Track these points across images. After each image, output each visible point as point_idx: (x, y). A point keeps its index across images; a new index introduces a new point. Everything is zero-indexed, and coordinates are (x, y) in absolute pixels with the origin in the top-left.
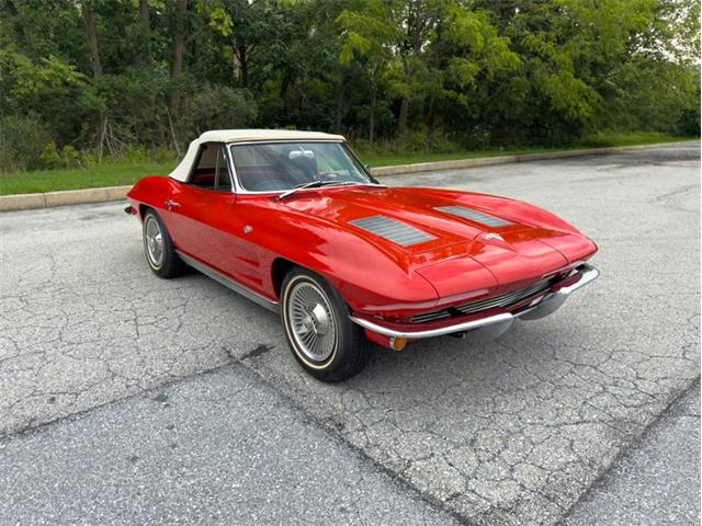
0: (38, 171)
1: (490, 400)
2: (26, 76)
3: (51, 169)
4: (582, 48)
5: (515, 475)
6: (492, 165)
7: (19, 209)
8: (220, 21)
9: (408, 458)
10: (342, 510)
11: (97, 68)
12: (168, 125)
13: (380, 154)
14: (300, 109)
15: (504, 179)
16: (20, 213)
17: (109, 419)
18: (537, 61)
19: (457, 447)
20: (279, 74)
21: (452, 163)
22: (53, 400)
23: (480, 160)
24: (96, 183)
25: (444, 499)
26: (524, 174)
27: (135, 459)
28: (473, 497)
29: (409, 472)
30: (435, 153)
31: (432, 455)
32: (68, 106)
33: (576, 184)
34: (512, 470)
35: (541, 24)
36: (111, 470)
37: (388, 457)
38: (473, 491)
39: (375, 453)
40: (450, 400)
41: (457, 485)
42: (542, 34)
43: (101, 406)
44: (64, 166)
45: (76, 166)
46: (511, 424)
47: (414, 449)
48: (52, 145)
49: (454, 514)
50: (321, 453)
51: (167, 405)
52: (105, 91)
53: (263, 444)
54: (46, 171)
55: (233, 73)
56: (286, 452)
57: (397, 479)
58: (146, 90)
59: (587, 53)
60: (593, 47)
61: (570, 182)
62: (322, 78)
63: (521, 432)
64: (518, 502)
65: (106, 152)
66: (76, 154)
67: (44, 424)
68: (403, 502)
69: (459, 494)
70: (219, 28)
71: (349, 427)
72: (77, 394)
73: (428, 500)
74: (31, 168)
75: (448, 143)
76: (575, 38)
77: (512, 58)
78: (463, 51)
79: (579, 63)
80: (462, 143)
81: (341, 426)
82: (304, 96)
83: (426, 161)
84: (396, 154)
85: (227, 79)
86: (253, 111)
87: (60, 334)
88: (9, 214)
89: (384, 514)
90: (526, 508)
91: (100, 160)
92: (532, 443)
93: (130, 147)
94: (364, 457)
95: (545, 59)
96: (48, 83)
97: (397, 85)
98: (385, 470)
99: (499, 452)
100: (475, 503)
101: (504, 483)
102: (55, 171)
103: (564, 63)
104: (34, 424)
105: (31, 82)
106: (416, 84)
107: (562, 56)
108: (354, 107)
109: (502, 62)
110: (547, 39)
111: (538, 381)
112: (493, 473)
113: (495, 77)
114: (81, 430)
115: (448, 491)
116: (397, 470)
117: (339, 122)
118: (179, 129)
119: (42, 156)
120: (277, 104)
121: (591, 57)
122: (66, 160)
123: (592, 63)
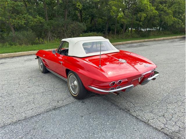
0: (34, 45)
1: (165, 105)
2: (31, 21)
3: (37, 44)
4: (176, 8)
5: (177, 124)
6: (149, 41)
7: (32, 55)
8: (79, 6)
9: (148, 119)
10: (135, 130)
11: (47, 18)
12: (64, 33)
13: (118, 38)
14: (95, 27)
15: (154, 45)
16: (32, 56)
17: (73, 107)
18: (162, 12)
19: (160, 117)
20: (90, 18)
21: (138, 41)
22: (58, 102)
23: (146, 40)
24: (49, 48)
25: (160, 129)
26: (159, 44)
27: (82, 116)
28: (167, 129)
29: (149, 122)
30: (133, 38)
31: (154, 118)
32: (41, 28)
33: (175, 47)
34: (176, 123)
35: (164, 2)
36: (78, 119)
37: (143, 119)
38: (167, 128)
39: (140, 117)
40: (155, 105)
41: (162, 126)
42: (164, 5)
43: (70, 104)
44: (40, 43)
45: (43, 43)
46: (172, 112)
47: (149, 117)
48: (37, 38)
49: (164, 133)
50: (126, 117)
51: (85, 104)
52: (49, 24)
53: (111, 114)
54: (36, 45)
55: (78, 18)
56: (117, 116)
57: (147, 124)
58: (59, 24)
59: (177, 9)
60: (179, 8)
61: (173, 46)
62: (101, 18)
63: (176, 114)
64: (179, 131)
65: (50, 40)
66: (43, 40)
67: (58, 108)
68: (150, 129)
69: (163, 128)
70: (79, 7)
71: (131, 111)
72: (63, 101)
73: (156, 129)
74: (32, 44)
75: (137, 35)
76: (173, 5)
77: (156, 12)
78: (142, 10)
79: (175, 13)
80: (140, 35)
81: (129, 111)
82: (96, 23)
83: (131, 40)
84: (122, 38)
85: (77, 20)
86: (85, 28)
87: (54, 86)
88: (30, 56)
89: (146, 132)
90: (182, 132)
91: (48, 42)
92: (179, 116)
93: (55, 38)
94: (137, 118)
95: (165, 12)
96: (36, 23)
97: (124, 20)
98: (143, 122)
99: (171, 118)
100: (168, 131)
101: (175, 126)
102: (38, 45)
103: (170, 12)
104: (56, 107)
105: (33, 22)
106: (128, 20)
107: (170, 11)
108: (110, 26)
109: (153, 13)
110: (165, 6)
111: (177, 101)
112: (171, 123)
113: (150, 17)
114: (67, 109)
115: (161, 127)
116: (146, 122)
117: (107, 30)
118: (67, 34)
119: (35, 41)
120: (89, 26)
121: (178, 10)
122: (41, 42)
123: (178, 12)
